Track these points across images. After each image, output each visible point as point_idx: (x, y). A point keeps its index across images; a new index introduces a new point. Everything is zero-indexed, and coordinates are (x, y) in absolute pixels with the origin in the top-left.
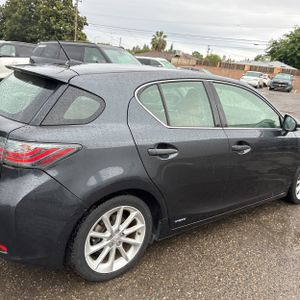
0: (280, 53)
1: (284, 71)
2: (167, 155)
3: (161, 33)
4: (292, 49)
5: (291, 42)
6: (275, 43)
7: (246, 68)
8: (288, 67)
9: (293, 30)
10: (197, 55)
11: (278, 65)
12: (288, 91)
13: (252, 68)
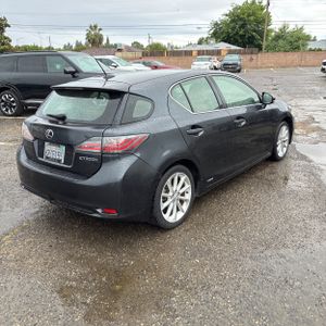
0: (222, 33)
1: (230, 52)
2: (197, 133)
3: (95, 27)
4: (233, 29)
5: (231, 22)
6: (216, 24)
7: (194, 53)
8: (233, 47)
9: (231, 9)
10: (137, 45)
11: (223, 46)
12: (239, 71)
13: (200, 53)
